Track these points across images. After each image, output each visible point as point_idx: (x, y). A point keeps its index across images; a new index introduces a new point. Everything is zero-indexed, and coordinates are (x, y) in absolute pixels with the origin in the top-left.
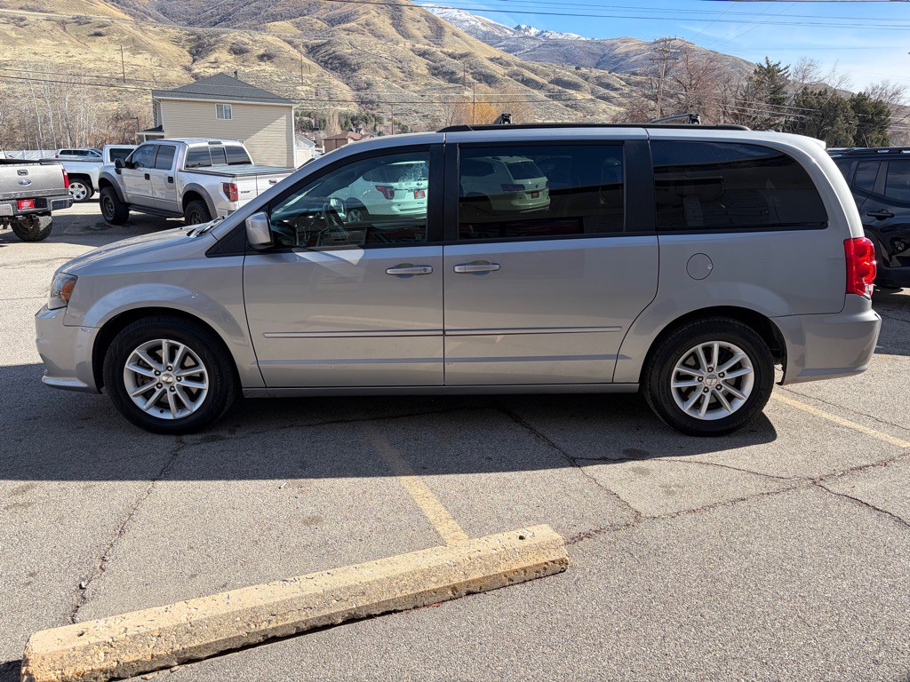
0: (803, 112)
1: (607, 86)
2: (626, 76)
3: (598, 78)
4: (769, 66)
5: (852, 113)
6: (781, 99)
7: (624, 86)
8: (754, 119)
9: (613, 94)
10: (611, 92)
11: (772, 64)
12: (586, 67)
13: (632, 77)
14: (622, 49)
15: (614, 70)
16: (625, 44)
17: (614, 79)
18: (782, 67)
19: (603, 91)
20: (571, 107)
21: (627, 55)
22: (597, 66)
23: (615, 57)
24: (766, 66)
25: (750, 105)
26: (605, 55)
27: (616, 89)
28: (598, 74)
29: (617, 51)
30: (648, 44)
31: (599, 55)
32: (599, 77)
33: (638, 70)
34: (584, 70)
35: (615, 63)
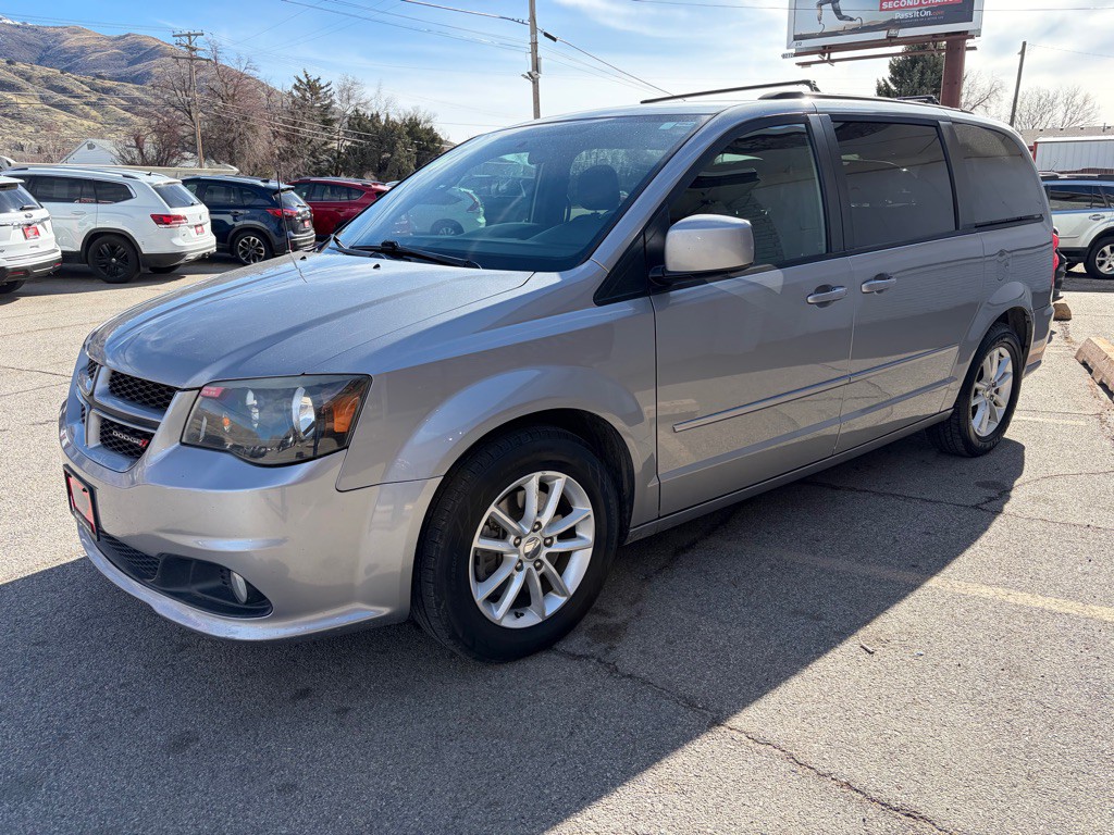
0: (360, 137)
1: (63, 90)
2: (89, 79)
3: (46, 79)
4: (309, 81)
5: (408, 140)
6: (329, 120)
7: (88, 92)
8: (309, 143)
9: (73, 101)
10: (70, 99)
11: (312, 79)
12: (23, 62)
13: (98, 81)
14: (72, 42)
15: (68, 69)
16: (76, 36)
17: (70, 81)
18: (323, 83)
19: (59, 97)
20: (13, 117)
21: (82, 50)
22: (40, 61)
23: (64, 51)
24: (305, 80)
25: (301, 125)
26: (49, 48)
27: (77, 97)
28: (45, 74)
29: (66, 44)
30: (109, 39)
31: (40, 47)
32: (48, 78)
33: (104, 72)
34: (20, 66)
35: (67, 60)
